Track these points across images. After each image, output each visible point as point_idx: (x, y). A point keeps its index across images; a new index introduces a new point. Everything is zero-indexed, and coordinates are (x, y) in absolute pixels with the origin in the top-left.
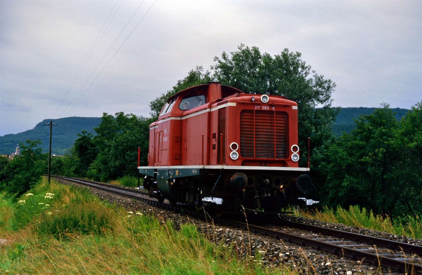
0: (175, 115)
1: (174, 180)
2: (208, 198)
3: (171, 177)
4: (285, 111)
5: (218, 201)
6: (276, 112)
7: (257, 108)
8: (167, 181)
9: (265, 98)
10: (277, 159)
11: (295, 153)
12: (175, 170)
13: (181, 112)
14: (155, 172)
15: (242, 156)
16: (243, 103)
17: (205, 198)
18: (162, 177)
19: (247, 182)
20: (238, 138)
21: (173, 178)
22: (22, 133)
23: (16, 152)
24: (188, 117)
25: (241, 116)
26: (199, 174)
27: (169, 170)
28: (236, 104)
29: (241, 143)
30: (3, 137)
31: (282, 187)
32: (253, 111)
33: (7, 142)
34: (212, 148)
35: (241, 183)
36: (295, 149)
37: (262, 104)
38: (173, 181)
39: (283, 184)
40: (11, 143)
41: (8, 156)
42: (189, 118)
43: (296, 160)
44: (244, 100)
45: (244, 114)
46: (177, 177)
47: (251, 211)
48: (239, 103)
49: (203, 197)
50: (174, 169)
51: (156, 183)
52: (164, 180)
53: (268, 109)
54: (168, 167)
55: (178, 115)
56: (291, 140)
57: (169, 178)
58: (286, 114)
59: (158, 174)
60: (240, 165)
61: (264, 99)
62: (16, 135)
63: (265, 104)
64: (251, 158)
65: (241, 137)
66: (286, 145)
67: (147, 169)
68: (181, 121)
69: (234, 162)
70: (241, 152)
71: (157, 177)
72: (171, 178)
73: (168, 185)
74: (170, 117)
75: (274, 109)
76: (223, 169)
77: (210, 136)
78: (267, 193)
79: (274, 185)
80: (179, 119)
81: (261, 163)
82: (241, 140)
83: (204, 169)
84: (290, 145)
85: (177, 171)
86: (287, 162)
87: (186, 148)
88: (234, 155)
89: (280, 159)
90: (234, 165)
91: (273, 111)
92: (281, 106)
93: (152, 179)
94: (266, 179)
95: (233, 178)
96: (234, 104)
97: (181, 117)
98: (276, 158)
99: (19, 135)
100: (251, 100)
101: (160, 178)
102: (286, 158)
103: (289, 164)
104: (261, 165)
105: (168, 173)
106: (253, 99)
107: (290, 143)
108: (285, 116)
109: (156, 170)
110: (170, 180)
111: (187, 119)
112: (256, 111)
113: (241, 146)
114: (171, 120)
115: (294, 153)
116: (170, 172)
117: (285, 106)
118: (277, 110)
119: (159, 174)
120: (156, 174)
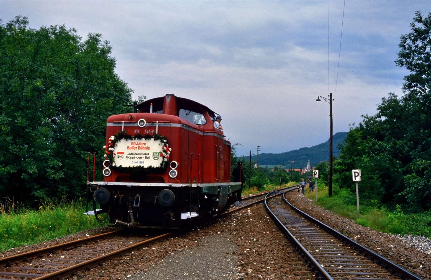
22: (316, 146)
23: (307, 167)
30: (299, 150)
33: (302, 155)
40: (305, 157)
41: (301, 170)
62: (311, 148)
99: (313, 148)
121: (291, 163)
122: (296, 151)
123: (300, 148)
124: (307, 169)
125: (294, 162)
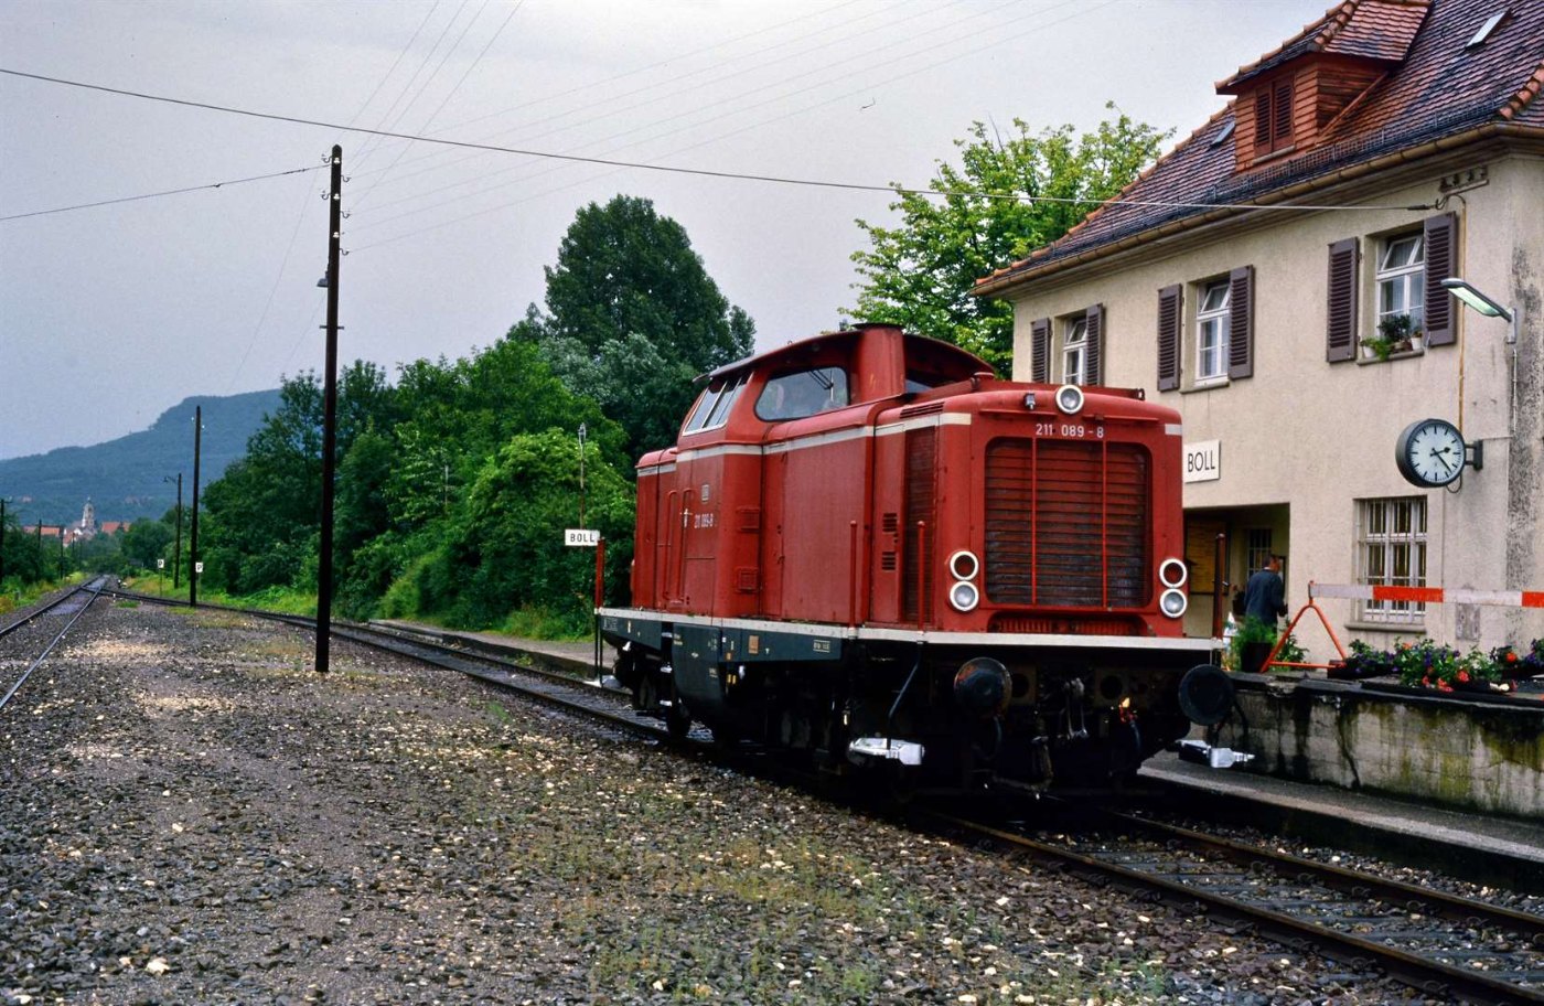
0: (743, 437)
1: (741, 669)
2: (869, 741)
3: (729, 656)
4: (1139, 441)
5: (909, 753)
6: (1109, 444)
7: (1043, 431)
8: (713, 671)
9: (1072, 398)
10: (1110, 609)
11: (1173, 588)
12: (744, 634)
13: (760, 429)
14: (664, 634)
15: (991, 596)
16: (996, 416)
17: (859, 741)
18: (695, 655)
19: (1010, 688)
20: (978, 535)
21: (736, 660)
22: (112, 444)
24: (787, 447)
25: (987, 458)
26: (838, 657)
27: (721, 632)
28: (973, 419)
29: (987, 553)
31: (1126, 703)
32: (1030, 440)
33: (58, 476)
34: (881, 566)
35: (989, 692)
36: (1173, 573)
37: (1059, 417)
38: (736, 672)
39: (1131, 694)
40: (70, 481)
41: (61, 531)
42: (794, 451)
43: (1177, 611)
44: (1000, 403)
45: (996, 451)
46: (753, 659)
47: (1022, 789)
48: (982, 415)
49: (855, 738)
50: (741, 630)
51: (669, 670)
52: (703, 664)
53: (1082, 433)
54: (717, 622)
55: (752, 437)
56: (1158, 541)
57: (721, 660)
58: (1143, 450)
59: (675, 643)
60: (982, 630)
61: (1067, 399)
63: (1069, 418)
64: (1022, 607)
65: (987, 531)
66: (1141, 558)
67: (633, 621)
68: (764, 458)
69: (964, 620)
70: (986, 583)
71: (674, 652)
72: (730, 662)
73: (717, 683)
74: (720, 444)
75: (1100, 433)
76: (925, 643)
77: (872, 524)
78: (1077, 728)
79: (1099, 699)
80: (755, 451)
81: (1055, 622)
82: (987, 542)
83: (857, 641)
84: (1156, 561)
85: (753, 641)
86: (1146, 618)
87: (783, 557)
88: (964, 595)
89: (1121, 609)
90: (964, 628)
91: (1099, 443)
92: (1127, 426)
93: (650, 657)
94: (1074, 679)
95: (963, 676)
96: (964, 419)
97: (762, 445)
98: (1109, 604)
99: (102, 450)
100: (1022, 403)
101: (686, 658)
102: (1143, 607)
103: (1150, 627)
104: (1055, 631)
105: (715, 641)
106: (1031, 402)
107: (1155, 554)
108: (1140, 459)
109: (668, 626)
110: (725, 669)
111: (786, 453)
112: (1040, 441)
113: (986, 563)
114: (727, 457)
115: (1167, 588)
116: (724, 640)
117: (1141, 424)
118: (1114, 439)
119: (680, 643)
120: (671, 640)
121: (19, 504)
122: (37, 458)
123: (50, 449)
124: (81, 529)
125: (28, 499)
